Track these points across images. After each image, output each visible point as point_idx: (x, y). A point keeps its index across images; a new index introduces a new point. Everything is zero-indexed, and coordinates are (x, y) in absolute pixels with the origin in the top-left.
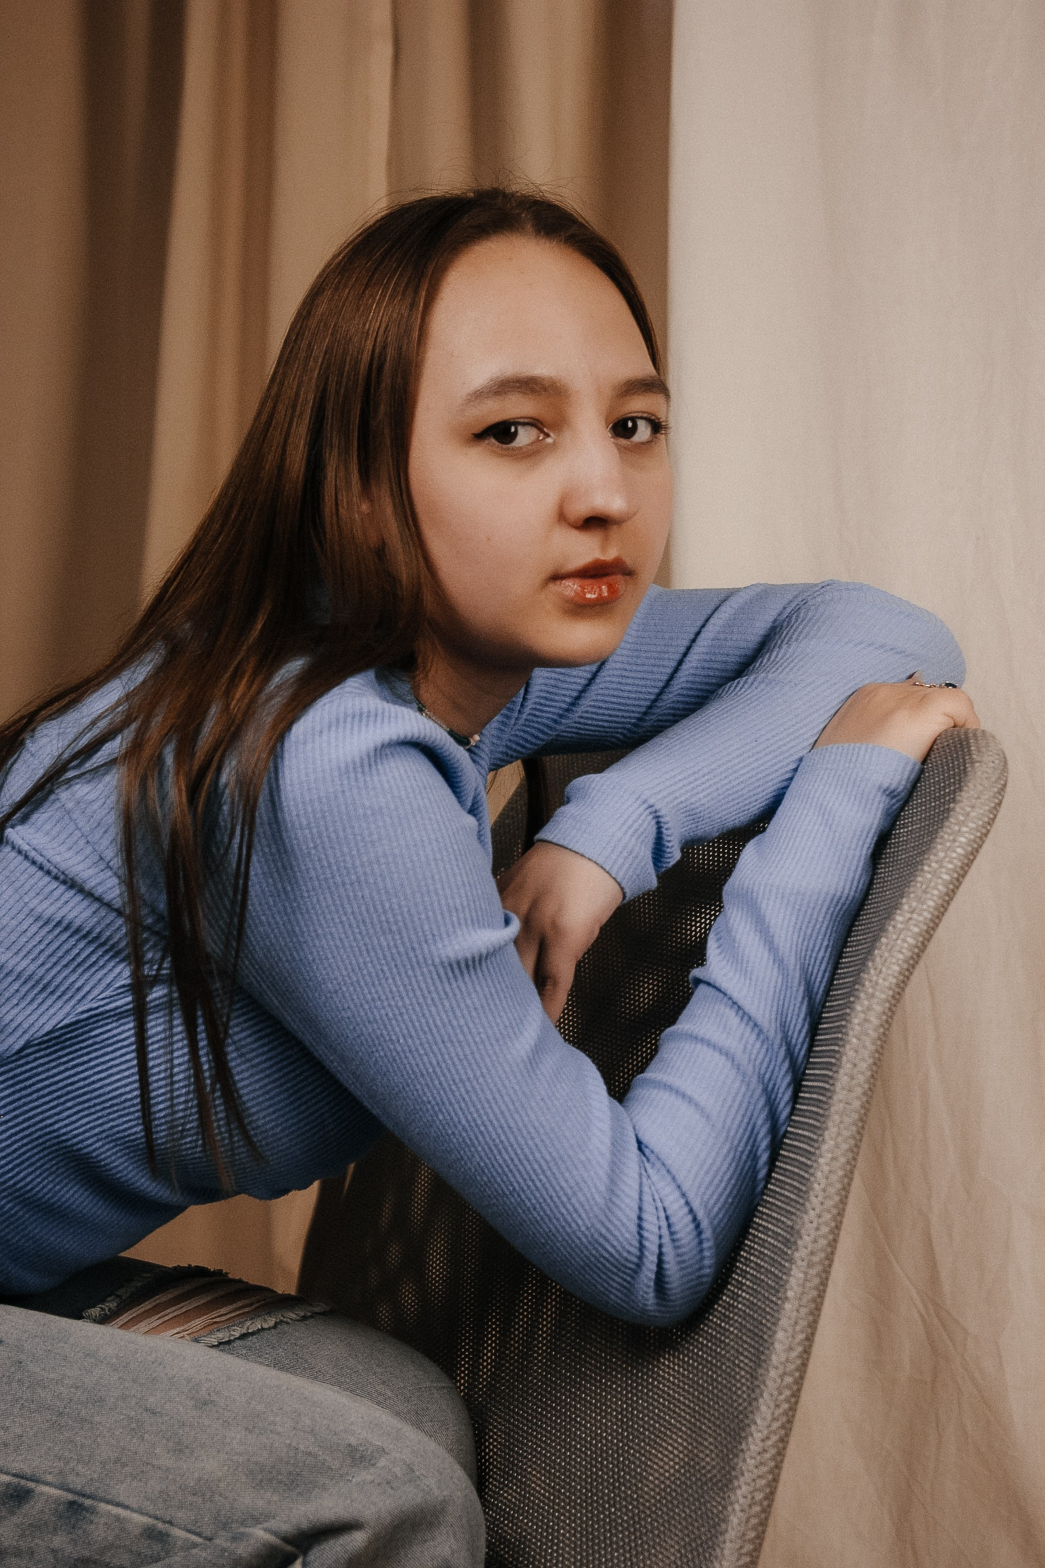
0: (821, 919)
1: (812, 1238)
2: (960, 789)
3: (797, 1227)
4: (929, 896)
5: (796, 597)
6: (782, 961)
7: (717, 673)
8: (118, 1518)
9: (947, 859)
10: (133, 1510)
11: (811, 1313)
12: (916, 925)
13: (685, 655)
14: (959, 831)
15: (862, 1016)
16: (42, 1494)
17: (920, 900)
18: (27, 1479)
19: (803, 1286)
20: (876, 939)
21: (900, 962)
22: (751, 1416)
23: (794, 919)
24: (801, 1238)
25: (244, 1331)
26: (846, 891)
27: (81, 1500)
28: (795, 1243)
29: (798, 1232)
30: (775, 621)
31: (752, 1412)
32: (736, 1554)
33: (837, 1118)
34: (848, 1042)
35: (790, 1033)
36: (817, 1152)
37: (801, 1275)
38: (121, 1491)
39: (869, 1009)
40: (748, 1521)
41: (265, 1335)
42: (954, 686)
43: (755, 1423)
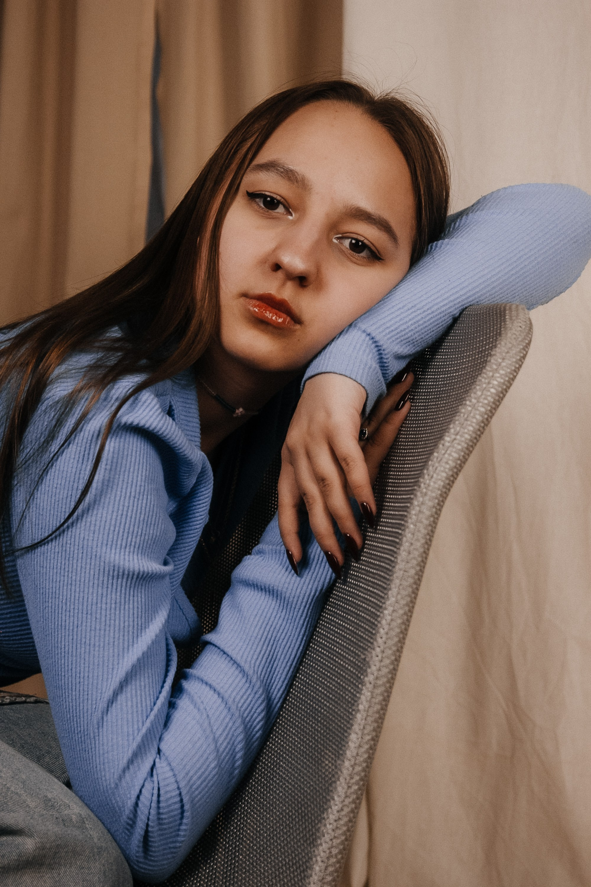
1: (377, 667)
2: (495, 346)
3: (367, 659)
4: (469, 423)
9: (483, 396)
11: (377, 721)
12: (459, 444)
14: (493, 376)
15: (418, 508)
17: (462, 425)
19: (370, 701)
20: (431, 453)
21: (447, 470)
22: (331, 794)
24: (370, 667)
28: (366, 671)
29: (368, 663)
31: (332, 791)
33: (397, 582)
34: (408, 527)
36: (384, 606)
37: (369, 694)
39: (423, 503)
40: (326, 869)
43: (334, 799)
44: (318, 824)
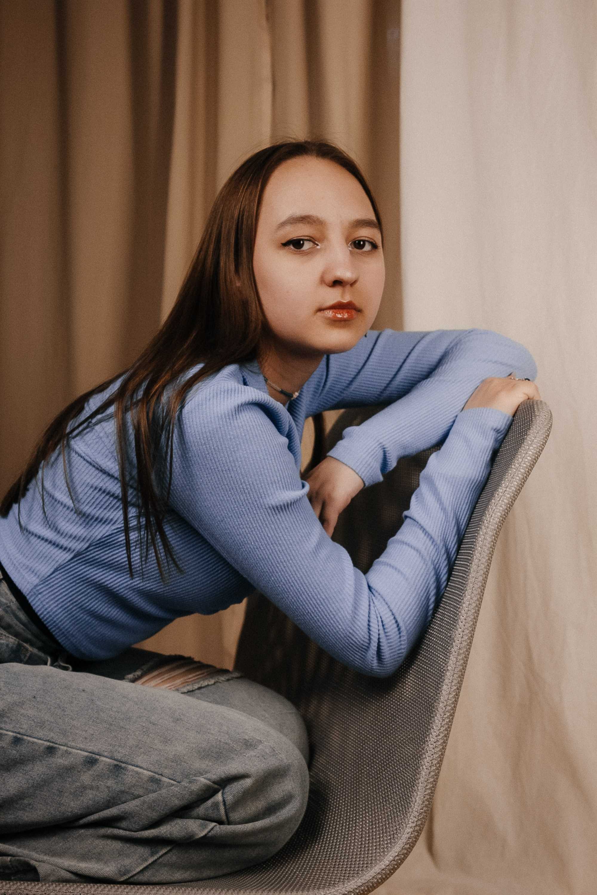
0: (464, 490)
1: (460, 641)
2: (529, 429)
3: (452, 637)
4: (514, 480)
5: (456, 337)
6: (445, 509)
7: (418, 373)
8: (137, 773)
9: (523, 462)
10: (144, 769)
11: (459, 677)
12: (508, 494)
13: (403, 363)
14: (529, 449)
15: (483, 536)
16: (102, 761)
17: (510, 482)
18: (96, 754)
19: (456, 664)
20: (489, 500)
21: (501, 511)
22: (431, 725)
23: (451, 490)
24: (454, 642)
25: (200, 686)
26: (477, 477)
27: (120, 764)
28: (452, 644)
30: (447, 349)
31: (432, 723)
32: (424, 789)
33: (471, 585)
34: (476, 549)
35: (448, 543)
36: (462, 601)
37: (455, 659)
38: (139, 760)
39: (486, 533)
40: (429, 773)
41: (209, 688)
42: (529, 380)
43: (433, 728)
44: (422, 745)
